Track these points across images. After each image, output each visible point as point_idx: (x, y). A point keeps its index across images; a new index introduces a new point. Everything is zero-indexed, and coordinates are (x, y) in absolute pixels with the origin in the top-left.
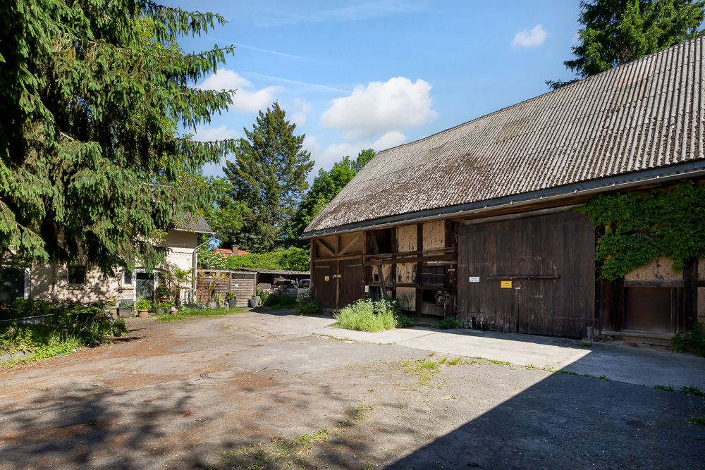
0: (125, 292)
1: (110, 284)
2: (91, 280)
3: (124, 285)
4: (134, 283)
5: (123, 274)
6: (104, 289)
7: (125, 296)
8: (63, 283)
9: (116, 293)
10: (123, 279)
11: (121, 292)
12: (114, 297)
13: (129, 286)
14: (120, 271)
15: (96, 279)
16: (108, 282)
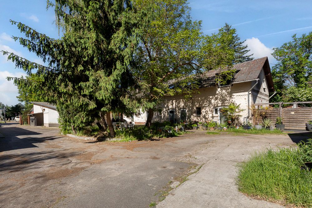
0: (215, 118)
1: (209, 114)
2: (203, 113)
3: (215, 115)
4: (219, 114)
5: (214, 110)
6: (207, 117)
7: (215, 120)
8: (195, 115)
9: (211, 119)
10: (214, 112)
11: (213, 118)
12: (211, 120)
13: (216, 115)
14: (213, 108)
15: (204, 113)
16: (208, 113)
